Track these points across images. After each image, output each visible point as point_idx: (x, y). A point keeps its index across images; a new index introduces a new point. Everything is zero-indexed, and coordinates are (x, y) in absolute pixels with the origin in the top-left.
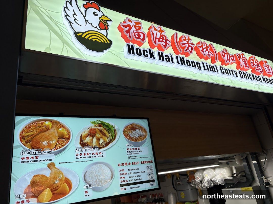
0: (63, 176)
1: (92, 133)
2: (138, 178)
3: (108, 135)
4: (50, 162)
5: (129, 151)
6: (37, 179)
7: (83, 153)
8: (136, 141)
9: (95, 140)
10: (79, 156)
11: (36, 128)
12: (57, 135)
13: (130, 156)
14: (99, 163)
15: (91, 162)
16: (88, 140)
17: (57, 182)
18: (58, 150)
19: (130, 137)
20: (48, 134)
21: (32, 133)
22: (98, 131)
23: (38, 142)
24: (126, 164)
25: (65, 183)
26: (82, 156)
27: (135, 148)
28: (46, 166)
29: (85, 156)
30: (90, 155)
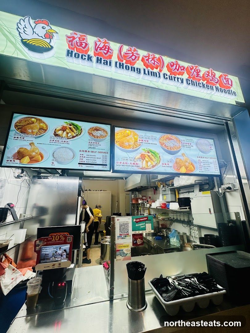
0: (38, 151)
1: (64, 129)
2: (94, 161)
3: (75, 131)
4: (31, 142)
5: (90, 143)
6: (22, 150)
7: (55, 140)
8: (98, 138)
9: (65, 133)
10: (52, 141)
11: (26, 121)
12: (39, 127)
13: (90, 147)
14: (65, 147)
15: (60, 146)
16: (60, 133)
17: (34, 154)
18: (38, 136)
19: (93, 135)
20: (33, 126)
21: (22, 124)
22: (68, 128)
23: (26, 130)
24: (86, 151)
25: (39, 155)
26: (54, 142)
27: (95, 142)
28: (29, 144)
29: (56, 142)
30: (59, 142)
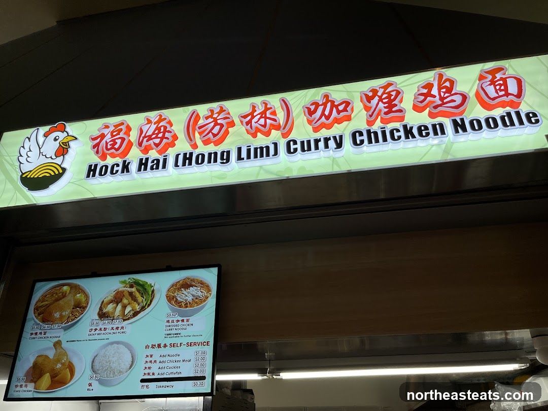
0: (67, 358)
1: (117, 298)
2: (174, 371)
3: (140, 299)
4: (57, 339)
5: (170, 324)
6: (40, 360)
7: (98, 328)
8: (187, 307)
9: (119, 307)
10: (93, 332)
11: (52, 295)
12: (73, 304)
13: (169, 332)
14: (118, 343)
15: (106, 342)
16: (110, 308)
17: (59, 366)
18: (70, 323)
19: (176, 301)
20: (63, 303)
21: (46, 303)
22: (127, 294)
23: (50, 314)
24: (159, 346)
25: (68, 369)
26: (97, 332)
27: (180, 319)
28: (51, 345)
29: (101, 332)
30: (107, 331)
